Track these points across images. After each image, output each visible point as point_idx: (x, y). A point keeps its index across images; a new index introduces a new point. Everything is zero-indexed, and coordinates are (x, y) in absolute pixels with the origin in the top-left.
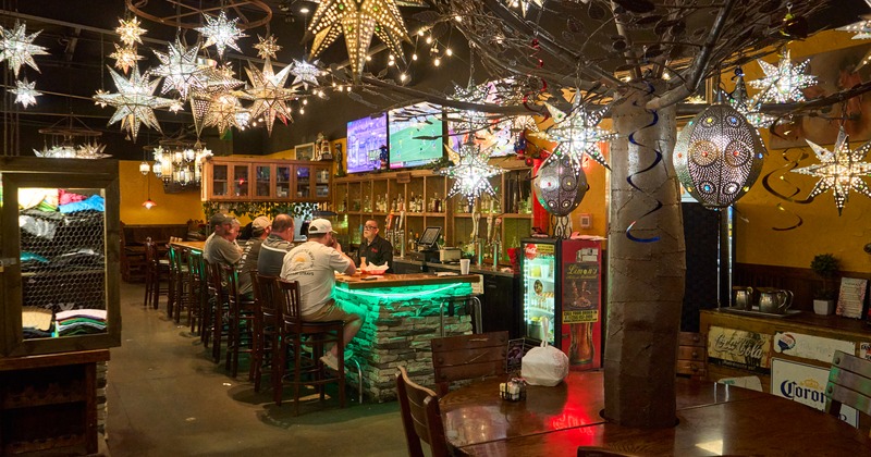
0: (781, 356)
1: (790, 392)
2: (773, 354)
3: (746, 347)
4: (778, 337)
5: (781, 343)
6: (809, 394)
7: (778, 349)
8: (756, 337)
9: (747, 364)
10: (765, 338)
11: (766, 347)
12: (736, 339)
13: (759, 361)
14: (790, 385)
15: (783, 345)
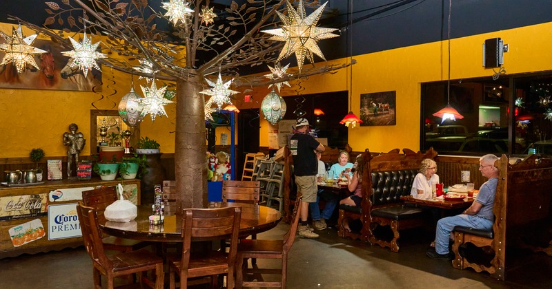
0: (55, 203)
1: (60, 220)
2: (49, 203)
3: (30, 204)
4: (52, 193)
5: (54, 196)
6: (72, 218)
7: (52, 200)
8: (37, 196)
9: (31, 214)
10: (43, 196)
11: (44, 201)
12: (22, 201)
13: (40, 210)
14: (60, 217)
15: (55, 197)
